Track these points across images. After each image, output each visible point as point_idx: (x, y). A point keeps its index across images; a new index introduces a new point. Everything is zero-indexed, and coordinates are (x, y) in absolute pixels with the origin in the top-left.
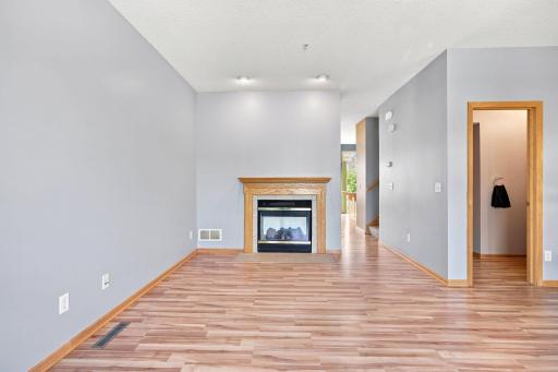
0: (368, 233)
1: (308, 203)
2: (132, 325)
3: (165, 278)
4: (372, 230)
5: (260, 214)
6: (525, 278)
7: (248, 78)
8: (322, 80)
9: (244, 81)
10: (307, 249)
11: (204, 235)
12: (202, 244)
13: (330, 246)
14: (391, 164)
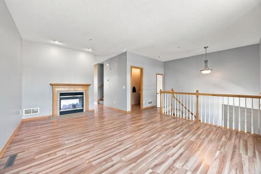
0: (99, 103)
1: (82, 94)
2: (19, 155)
3: (15, 135)
4: (100, 102)
5: (61, 99)
6: (140, 108)
7: (59, 42)
8: (90, 50)
9: (57, 42)
10: (82, 110)
11: (27, 112)
12: (25, 117)
13: (90, 108)
14: (108, 80)
